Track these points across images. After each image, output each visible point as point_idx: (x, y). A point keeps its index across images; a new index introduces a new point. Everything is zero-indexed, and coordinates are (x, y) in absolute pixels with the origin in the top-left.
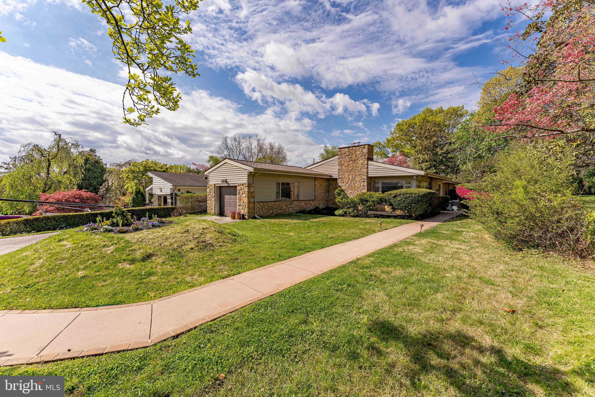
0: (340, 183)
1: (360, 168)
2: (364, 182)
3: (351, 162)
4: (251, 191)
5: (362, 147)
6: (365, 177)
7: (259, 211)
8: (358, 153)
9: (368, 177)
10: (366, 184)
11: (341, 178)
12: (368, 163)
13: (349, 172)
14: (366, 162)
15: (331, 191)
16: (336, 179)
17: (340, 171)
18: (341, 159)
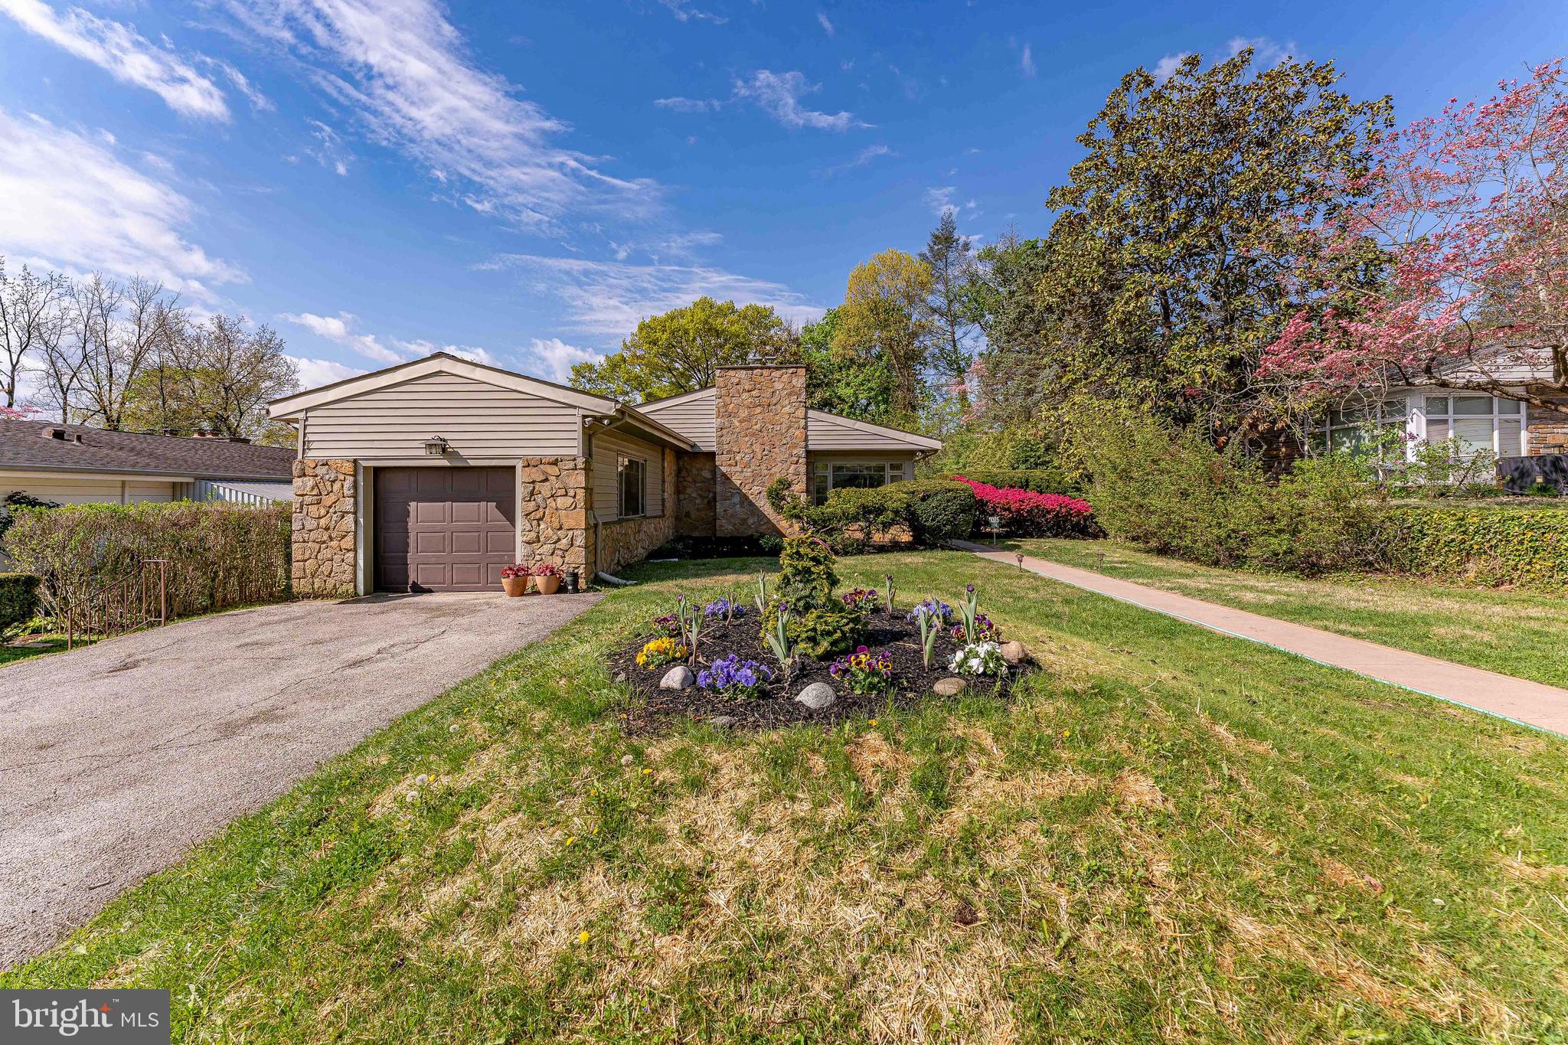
0: (723, 464)
1: (784, 426)
2: (797, 463)
3: (758, 410)
5: (791, 371)
6: (802, 452)
7: (601, 556)
8: (778, 386)
9: (809, 453)
10: (803, 469)
11: (728, 452)
12: (806, 413)
13: (753, 435)
14: (801, 413)
15: (685, 488)
16: (712, 455)
17: (724, 431)
18: (727, 399)
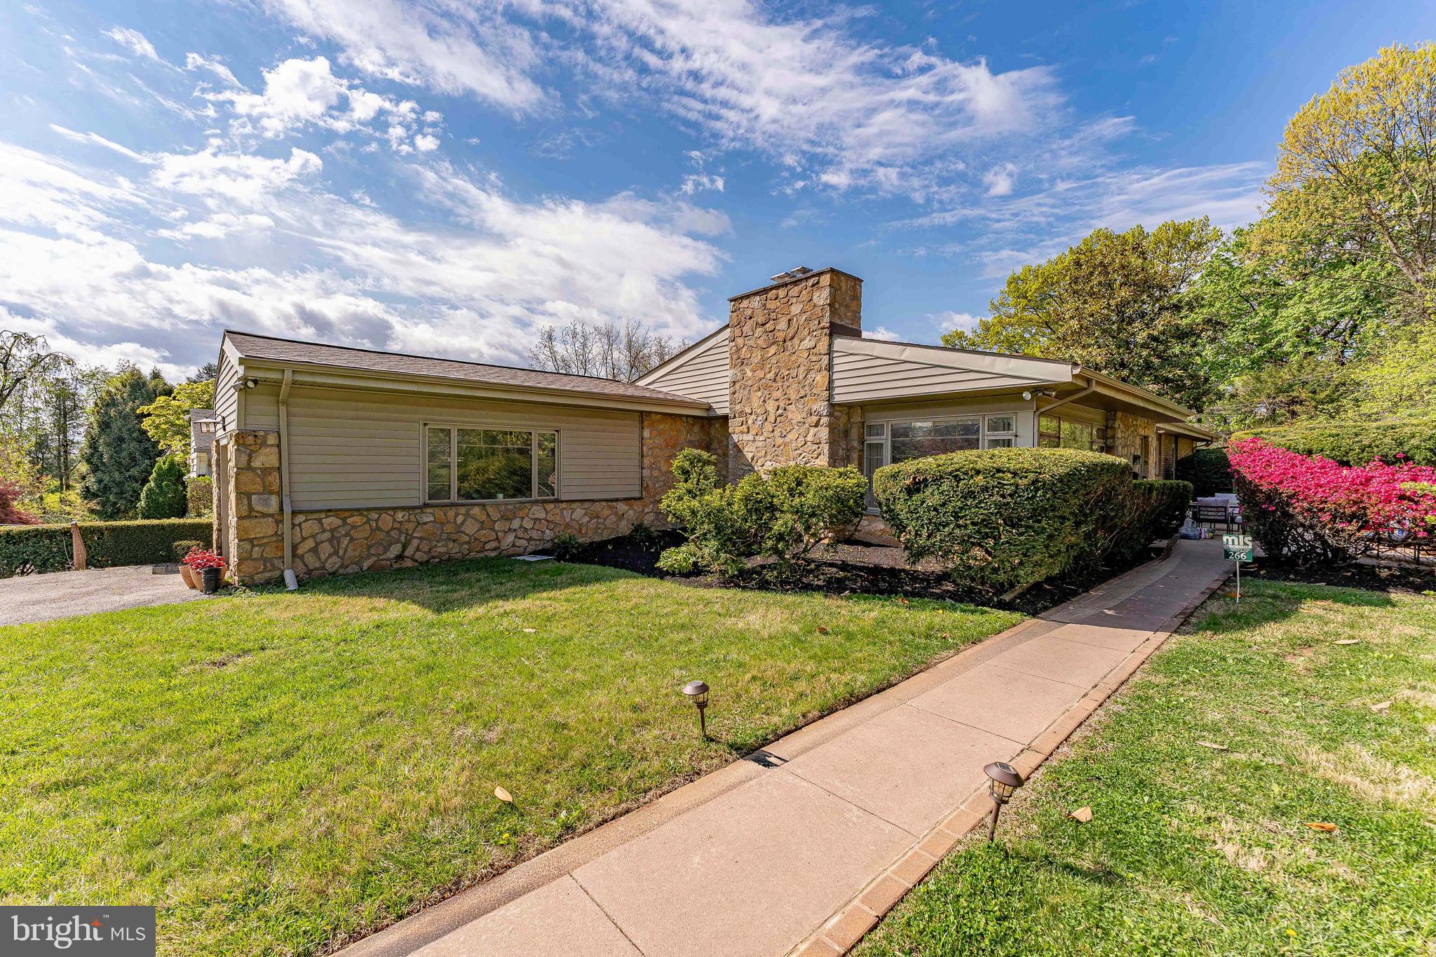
0: (735, 431)
1: (802, 369)
2: (817, 425)
3: (772, 350)
4: (256, 463)
5: (811, 282)
6: (821, 406)
7: (314, 550)
8: (796, 309)
9: (832, 406)
10: (824, 433)
11: (741, 414)
12: (830, 345)
13: (767, 387)
14: (823, 345)
16: (725, 418)
17: (737, 385)
18: (740, 341)
